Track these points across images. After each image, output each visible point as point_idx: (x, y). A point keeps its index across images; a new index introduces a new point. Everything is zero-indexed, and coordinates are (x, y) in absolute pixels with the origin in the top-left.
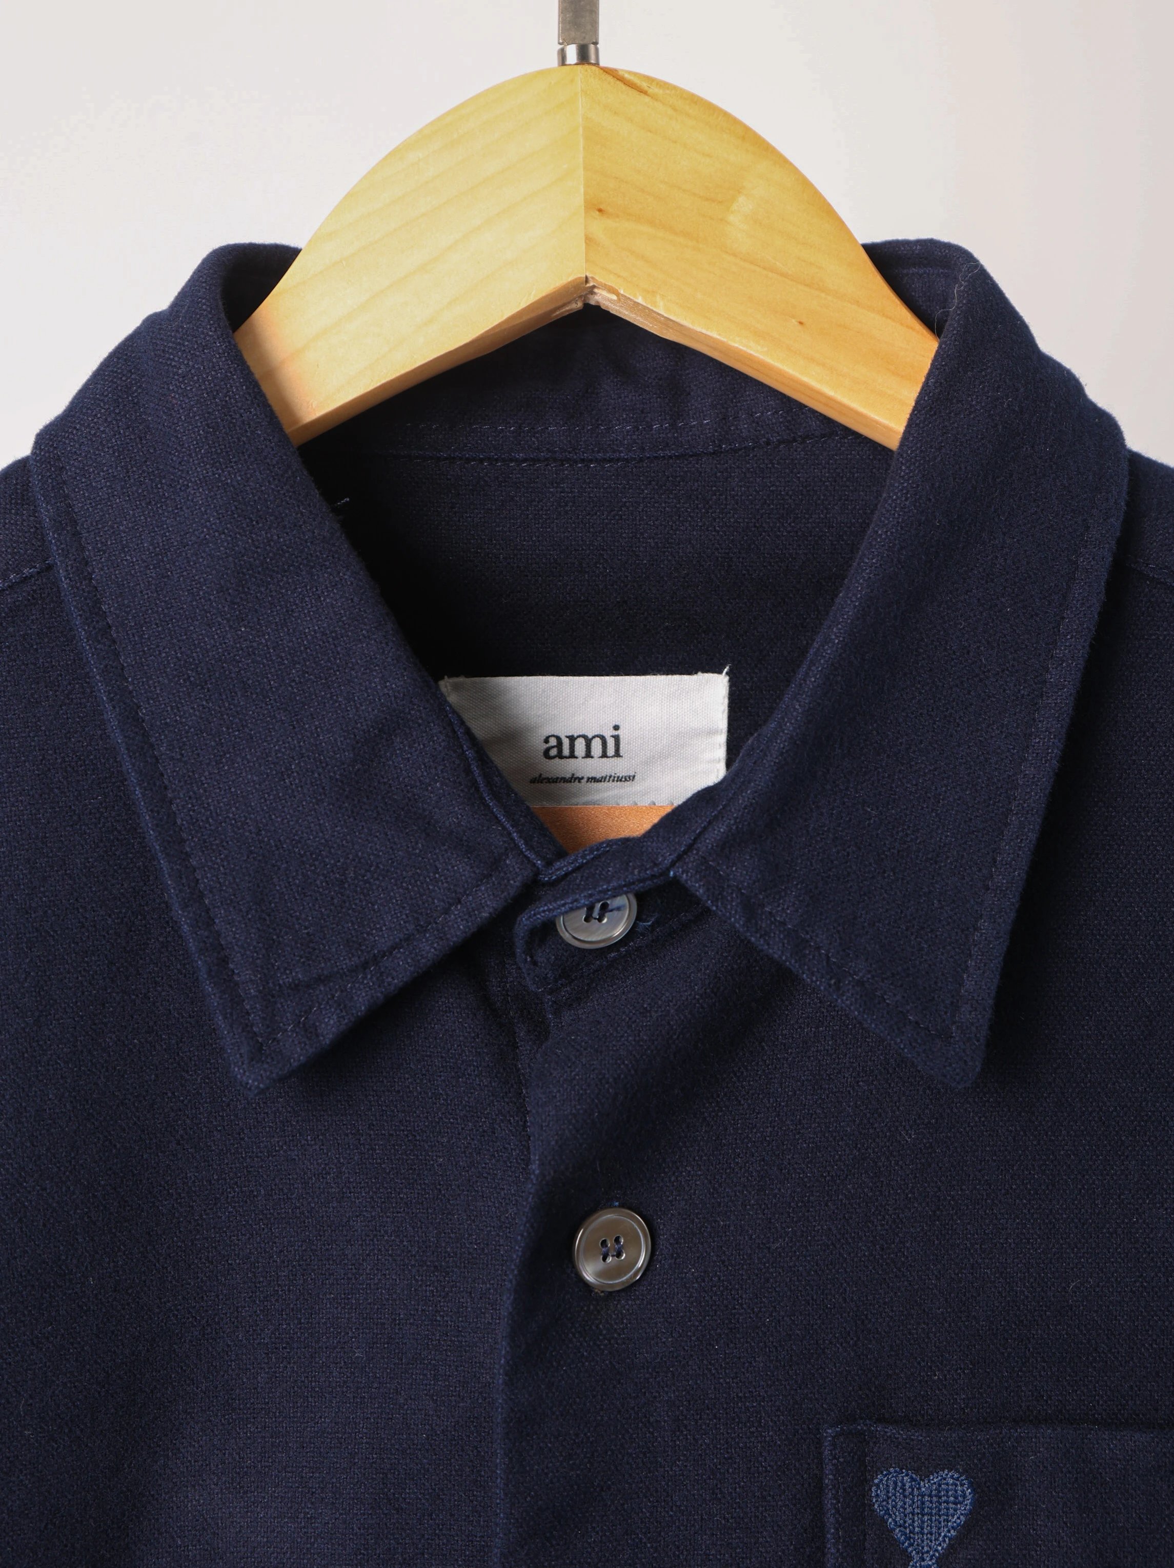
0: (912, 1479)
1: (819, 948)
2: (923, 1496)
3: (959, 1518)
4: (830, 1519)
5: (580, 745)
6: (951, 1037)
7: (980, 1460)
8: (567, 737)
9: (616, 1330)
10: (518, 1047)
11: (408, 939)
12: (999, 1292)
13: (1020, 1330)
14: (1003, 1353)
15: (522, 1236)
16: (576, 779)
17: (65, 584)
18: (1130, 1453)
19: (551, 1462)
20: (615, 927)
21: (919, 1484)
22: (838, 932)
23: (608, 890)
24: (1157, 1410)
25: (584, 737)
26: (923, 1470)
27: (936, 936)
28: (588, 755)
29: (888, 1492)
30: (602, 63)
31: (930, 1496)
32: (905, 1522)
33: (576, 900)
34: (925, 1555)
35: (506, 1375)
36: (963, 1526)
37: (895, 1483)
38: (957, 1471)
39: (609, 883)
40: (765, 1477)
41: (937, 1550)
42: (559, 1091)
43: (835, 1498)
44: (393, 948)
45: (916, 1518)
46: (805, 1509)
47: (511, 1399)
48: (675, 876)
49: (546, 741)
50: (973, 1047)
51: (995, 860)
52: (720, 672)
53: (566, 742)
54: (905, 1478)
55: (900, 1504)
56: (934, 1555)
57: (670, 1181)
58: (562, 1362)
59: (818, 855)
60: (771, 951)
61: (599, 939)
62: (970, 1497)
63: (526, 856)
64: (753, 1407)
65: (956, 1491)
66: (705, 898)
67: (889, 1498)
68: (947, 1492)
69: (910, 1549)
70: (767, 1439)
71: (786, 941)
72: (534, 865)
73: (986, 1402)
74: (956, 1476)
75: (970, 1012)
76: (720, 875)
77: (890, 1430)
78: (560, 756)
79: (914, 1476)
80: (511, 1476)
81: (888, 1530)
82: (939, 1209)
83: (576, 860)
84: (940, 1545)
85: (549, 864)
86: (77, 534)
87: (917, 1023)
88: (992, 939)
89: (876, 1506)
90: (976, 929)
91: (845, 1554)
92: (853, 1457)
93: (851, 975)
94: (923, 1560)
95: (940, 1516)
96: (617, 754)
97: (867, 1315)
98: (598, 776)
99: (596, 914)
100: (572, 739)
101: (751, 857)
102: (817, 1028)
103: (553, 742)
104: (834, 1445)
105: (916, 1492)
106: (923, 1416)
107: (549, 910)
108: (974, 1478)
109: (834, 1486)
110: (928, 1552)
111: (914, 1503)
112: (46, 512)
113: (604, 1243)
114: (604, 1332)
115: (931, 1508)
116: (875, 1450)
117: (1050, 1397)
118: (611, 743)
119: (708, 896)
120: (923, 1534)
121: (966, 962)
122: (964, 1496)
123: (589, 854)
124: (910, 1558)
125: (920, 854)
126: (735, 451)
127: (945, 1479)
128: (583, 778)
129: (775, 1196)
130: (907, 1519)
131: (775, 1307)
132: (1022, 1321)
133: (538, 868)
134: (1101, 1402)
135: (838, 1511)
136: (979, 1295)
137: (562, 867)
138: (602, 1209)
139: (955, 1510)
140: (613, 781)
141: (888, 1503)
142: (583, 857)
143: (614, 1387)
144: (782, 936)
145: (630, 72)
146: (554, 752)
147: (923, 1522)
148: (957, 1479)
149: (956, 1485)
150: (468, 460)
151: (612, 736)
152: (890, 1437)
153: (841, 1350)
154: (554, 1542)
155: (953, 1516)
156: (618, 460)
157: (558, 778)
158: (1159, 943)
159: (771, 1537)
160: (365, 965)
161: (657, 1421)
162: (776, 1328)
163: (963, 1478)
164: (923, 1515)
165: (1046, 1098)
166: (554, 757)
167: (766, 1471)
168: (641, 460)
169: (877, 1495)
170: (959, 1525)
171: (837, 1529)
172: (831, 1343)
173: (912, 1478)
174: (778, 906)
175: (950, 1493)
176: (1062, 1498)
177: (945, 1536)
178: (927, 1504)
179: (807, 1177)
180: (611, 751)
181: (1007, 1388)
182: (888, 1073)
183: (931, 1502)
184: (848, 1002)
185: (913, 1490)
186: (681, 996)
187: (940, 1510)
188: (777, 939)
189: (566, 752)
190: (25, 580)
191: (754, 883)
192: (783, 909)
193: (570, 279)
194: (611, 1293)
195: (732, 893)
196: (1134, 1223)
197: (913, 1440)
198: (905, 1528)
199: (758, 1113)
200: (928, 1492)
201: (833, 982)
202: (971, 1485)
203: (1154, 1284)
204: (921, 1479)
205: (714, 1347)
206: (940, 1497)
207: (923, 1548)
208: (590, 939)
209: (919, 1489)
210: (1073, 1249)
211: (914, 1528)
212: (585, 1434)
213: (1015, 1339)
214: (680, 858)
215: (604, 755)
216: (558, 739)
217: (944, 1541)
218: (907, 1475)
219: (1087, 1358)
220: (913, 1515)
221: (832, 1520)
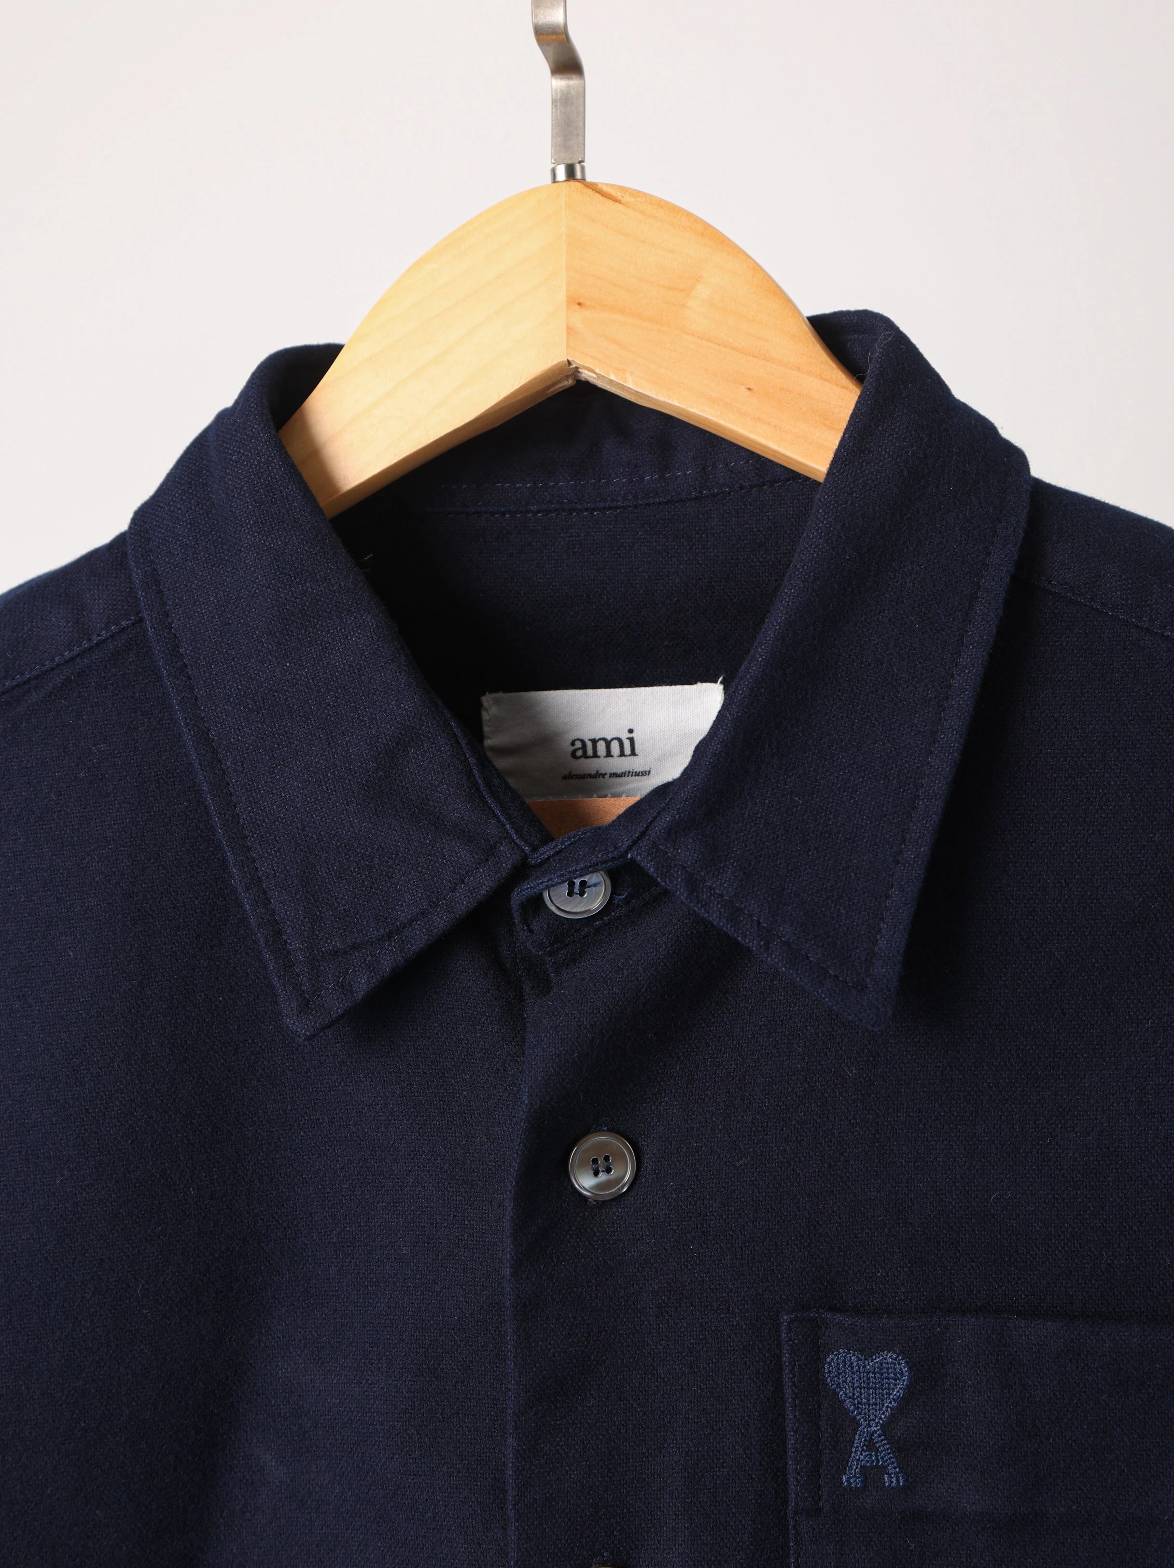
0: (859, 1359)
1: (751, 916)
2: (868, 1373)
3: (898, 1392)
4: (788, 1391)
5: (601, 746)
6: (867, 988)
7: (914, 1343)
8: (590, 740)
9: (608, 1232)
10: (524, 1000)
11: (423, 913)
12: (930, 1203)
13: (950, 1234)
14: (937, 1254)
15: (518, 1154)
16: (600, 775)
17: (151, 632)
18: (1043, 1339)
19: (553, 1340)
20: (594, 901)
21: (864, 1363)
22: (768, 901)
23: (577, 871)
24: (1071, 1304)
25: (604, 739)
26: (867, 1352)
27: (853, 903)
28: (609, 754)
29: (839, 1369)
30: (589, 179)
31: (874, 1373)
32: (854, 1395)
33: (551, 879)
34: (871, 1422)
35: (512, 1268)
36: (901, 1398)
37: (844, 1362)
38: (895, 1352)
39: (577, 864)
40: (733, 1354)
41: (881, 1418)
42: (546, 1036)
43: (791, 1373)
44: (412, 921)
45: (863, 1391)
46: (768, 1382)
47: (516, 1288)
48: (632, 858)
49: (573, 744)
50: (884, 996)
51: (904, 839)
52: (716, 682)
53: (589, 745)
54: (853, 1358)
55: (849, 1379)
56: (879, 1422)
57: (651, 1110)
58: (561, 1258)
59: (752, 838)
60: (711, 918)
61: (583, 910)
62: (906, 1374)
63: (516, 844)
64: (723, 1297)
65: (895, 1369)
66: (655, 876)
67: (839, 1374)
68: (888, 1369)
69: (859, 1417)
70: (735, 1323)
71: (723, 910)
72: (523, 850)
73: (924, 1295)
74: (894, 1356)
75: (882, 966)
76: (668, 856)
77: (838, 1317)
78: (585, 755)
79: (860, 1356)
80: (519, 1350)
81: (839, 1401)
82: (878, 1133)
83: (556, 846)
84: (883, 1413)
85: (535, 849)
86: (160, 592)
87: (836, 976)
88: (902, 905)
89: (829, 1380)
90: (887, 897)
91: (801, 1420)
92: (806, 1340)
93: (779, 937)
94: (870, 1427)
95: (883, 1390)
96: (633, 753)
97: (818, 1221)
98: (619, 772)
99: (576, 890)
100: (594, 742)
101: (694, 840)
102: (772, 981)
103: (578, 744)
104: (790, 1330)
105: (862, 1369)
106: (869, 1306)
107: (531, 888)
108: (910, 1359)
109: (790, 1363)
110: (873, 1420)
111: (860, 1378)
112: (137, 576)
113: (595, 1161)
114: (598, 1234)
115: (875, 1383)
116: (827, 1334)
117: (979, 1291)
118: (627, 744)
119: (658, 874)
120: (869, 1405)
121: (879, 924)
122: (902, 1374)
123: (566, 841)
124: (859, 1424)
125: (840, 835)
126: (715, 495)
127: (885, 1359)
128: (606, 774)
129: (739, 1122)
130: (856, 1392)
131: (740, 1214)
132: (952, 1227)
133: (526, 854)
134: (1023, 1296)
135: (794, 1384)
136: (914, 1205)
137: (546, 851)
138: (592, 1132)
139: (895, 1385)
140: (632, 776)
141: (839, 1378)
142: (562, 843)
143: (607, 1279)
144: (719, 906)
145: (607, 185)
146: (579, 753)
147: (869, 1395)
148: (895, 1359)
149: (895, 1364)
150: (492, 514)
151: (628, 738)
152: (838, 1323)
153: (796, 1250)
154: (558, 1405)
155: (893, 1390)
156: (616, 508)
157: (585, 775)
158: (1066, 905)
159: (739, 1404)
160: (389, 936)
161: (643, 1308)
162: (741, 1232)
163: (900, 1358)
164: (869, 1389)
165: (969, 1039)
166: (580, 757)
167: (734, 1350)
168: (636, 507)
169: (829, 1371)
170: (898, 1397)
171: (794, 1399)
172: (788, 1244)
173: (857, 1357)
174: (717, 881)
175: (890, 1370)
176: (986, 1376)
177: (888, 1407)
178: (872, 1379)
179: (765, 1106)
180: (628, 751)
181: (942, 1284)
182: (832, 1018)
183: (875, 1378)
184: (776, 960)
185: (859, 1367)
186: (648, 957)
187: (882, 1385)
188: (715, 909)
189: (590, 752)
190: (123, 630)
191: (696, 862)
192: (721, 883)
193: (555, 362)
194: (604, 1202)
195: (678, 871)
196: (1048, 1144)
197: (856, 1325)
198: (854, 1399)
199: (724, 1053)
200: (872, 1370)
201: (762, 943)
202: (907, 1363)
203: (1065, 1196)
204: (865, 1359)
205: (690, 1246)
206: (882, 1374)
207: (869, 1416)
208: (574, 911)
209: (864, 1367)
210: (994, 1166)
211: (862, 1400)
212: (582, 1318)
213: (946, 1243)
214: (635, 843)
215: (622, 754)
216: (583, 741)
217: (887, 1411)
218: (854, 1355)
219: (1010, 1259)
220: (861, 1388)
221: (789, 1391)
